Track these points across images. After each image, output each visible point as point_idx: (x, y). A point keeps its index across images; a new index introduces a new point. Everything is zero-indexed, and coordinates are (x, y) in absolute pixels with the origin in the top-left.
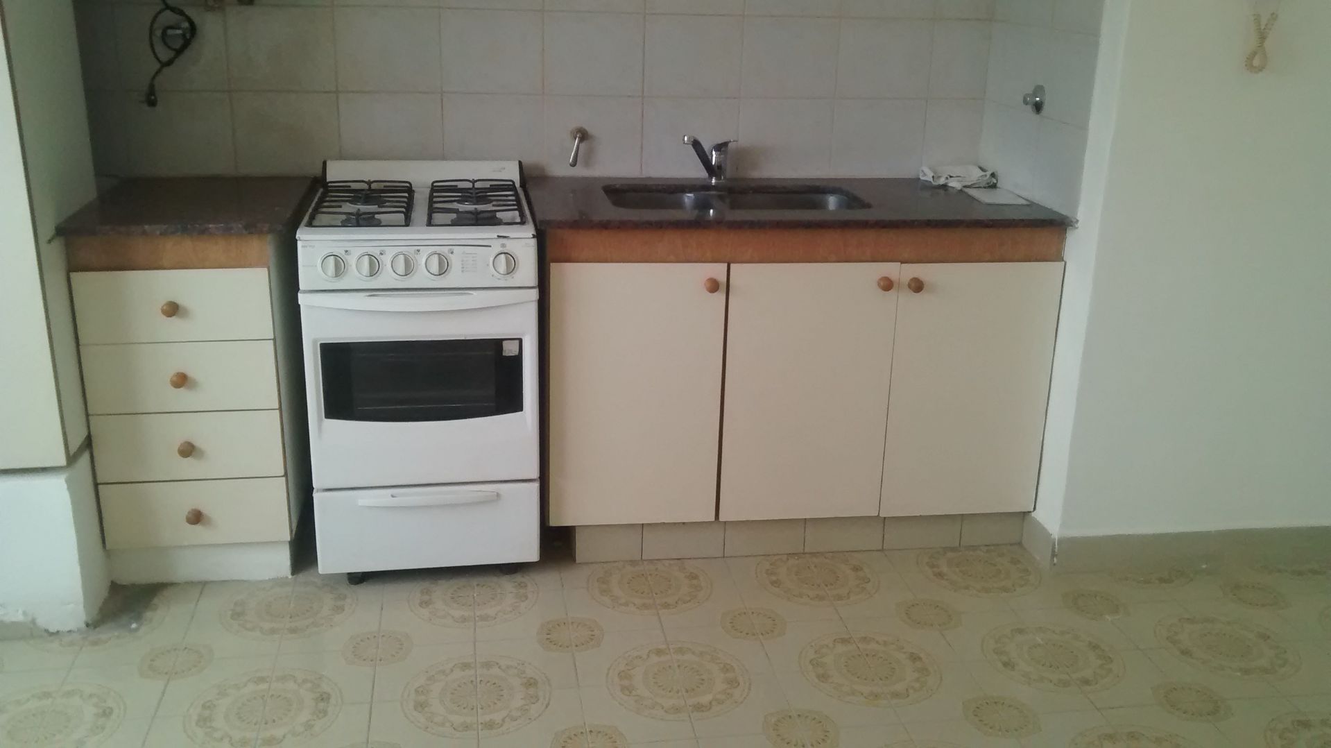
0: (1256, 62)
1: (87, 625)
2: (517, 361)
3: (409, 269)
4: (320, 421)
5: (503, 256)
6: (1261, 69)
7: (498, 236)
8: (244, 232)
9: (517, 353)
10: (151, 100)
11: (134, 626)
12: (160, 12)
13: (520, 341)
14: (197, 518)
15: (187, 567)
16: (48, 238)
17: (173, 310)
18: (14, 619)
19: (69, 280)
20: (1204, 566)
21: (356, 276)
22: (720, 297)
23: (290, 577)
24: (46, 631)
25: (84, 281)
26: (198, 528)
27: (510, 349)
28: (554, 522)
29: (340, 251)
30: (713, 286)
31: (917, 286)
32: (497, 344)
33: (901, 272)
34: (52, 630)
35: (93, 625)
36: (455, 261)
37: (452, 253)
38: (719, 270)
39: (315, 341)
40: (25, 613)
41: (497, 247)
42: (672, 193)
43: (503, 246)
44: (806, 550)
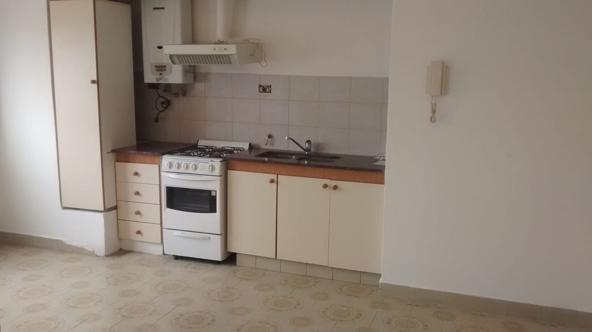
0: (433, 119)
1: (106, 256)
2: (215, 197)
3: (187, 167)
4: (165, 209)
5: (211, 166)
6: (434, 122)
7: (211, 161)
8: (152, 155)
9: (215, 195)
10: (157, 120)
11: (116, 258)
12: (158, 98)
13: (216, 191)
14: (139, 232)
15: (139, 247)
16: (108, 152)
17: (136, 174)
18: (90, 250)
19: (115, 163)
20: (440, 305)
21: (174, 169)
22: (274, 185)
23: (162, 255)
24: (96, 255)
25: (119, 164)
26: (139, 235)
27: (213, 194)
28: (229, 250)
29: (172, 162)
30: (272, 181)
31: (335, 188)
32: (210, 192)
33: (334, 183)
34: (98, 255)
35: (107, 256)
36: (199, 166)
37: (199, 164)
38: (274, 177)
39: (165, 186)
40: (92, 249)
41: (210, 163)
42: (291, 155)
43: (212, 163)
44: (307, 275)
